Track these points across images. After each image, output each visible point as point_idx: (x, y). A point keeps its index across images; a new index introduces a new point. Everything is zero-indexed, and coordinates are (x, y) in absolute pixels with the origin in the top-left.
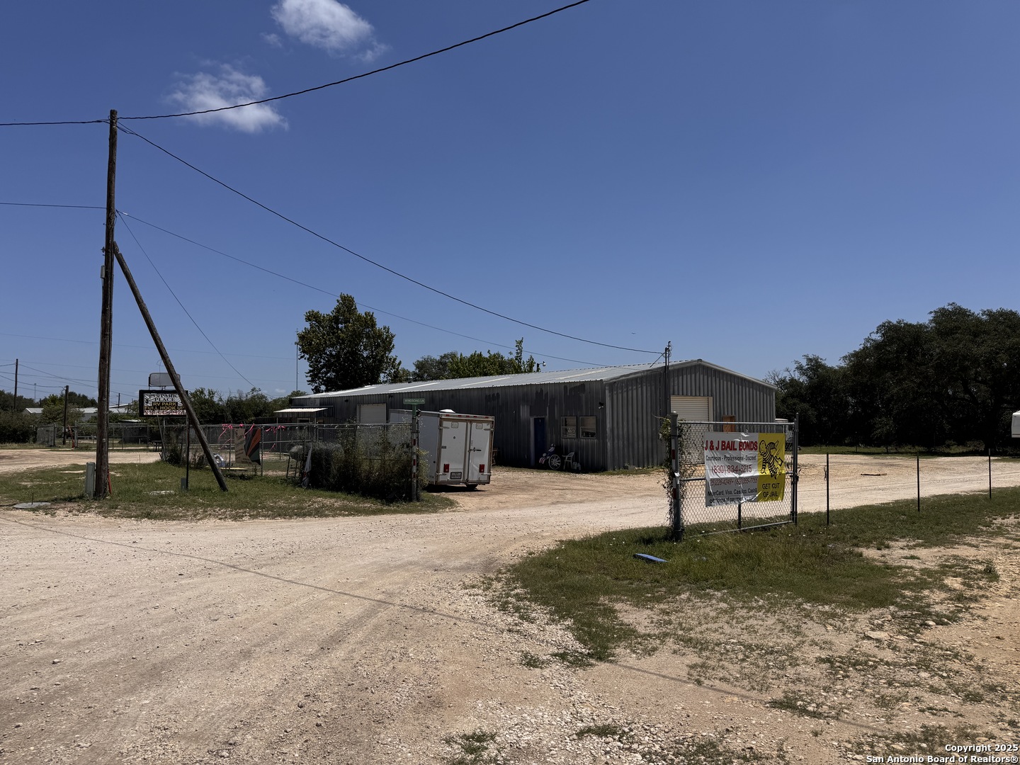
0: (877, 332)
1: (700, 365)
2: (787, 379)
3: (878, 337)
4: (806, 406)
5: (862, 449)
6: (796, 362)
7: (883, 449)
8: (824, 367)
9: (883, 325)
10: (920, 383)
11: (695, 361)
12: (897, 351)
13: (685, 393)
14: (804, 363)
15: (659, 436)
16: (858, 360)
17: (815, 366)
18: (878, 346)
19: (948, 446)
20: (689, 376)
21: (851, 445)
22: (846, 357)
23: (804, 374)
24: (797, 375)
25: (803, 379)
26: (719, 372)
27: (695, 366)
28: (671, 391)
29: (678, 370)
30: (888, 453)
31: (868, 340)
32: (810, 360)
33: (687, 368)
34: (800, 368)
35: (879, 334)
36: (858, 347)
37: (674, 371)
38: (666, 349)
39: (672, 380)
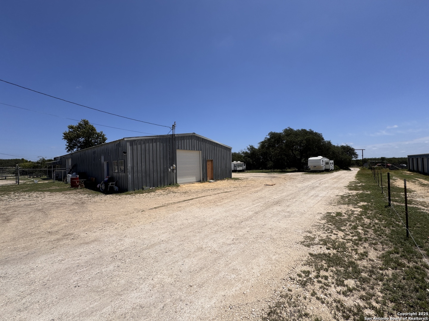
0: (268, 135)
1: (194, 136)
2: (245, 152)
3: (268, 137)
4: (249, 159)
5: (264, 171)
6: (247, 147)
7: (270, 170)
8: (254, 148)
9: (270, 133)
10: (280, 151)
11: (191, 133)
12: (274, 141)
13: (186, 148)
14: (249, 147)
15: (168, 170)
16: (263, 144)
17: (252, 148)
18: (269, 140)
19: (286, 169)
20: (188, 140)
21: (261, 169)
22: (259, 143)
23: (249, 150)
24: (247, 151)
25: (249, 152)
26: (205, 140)
27: (192, 136)
28: (177, 147)
29: (181, 137)
30: (271, 172)
31: (266, 138)
32: (250, 146)
33: (187, 136)
34: (248, 149)
35: (269, 136)
36: (263, 140)
37: (178, 137)
38: (173, 126)
39: (177, 141)
